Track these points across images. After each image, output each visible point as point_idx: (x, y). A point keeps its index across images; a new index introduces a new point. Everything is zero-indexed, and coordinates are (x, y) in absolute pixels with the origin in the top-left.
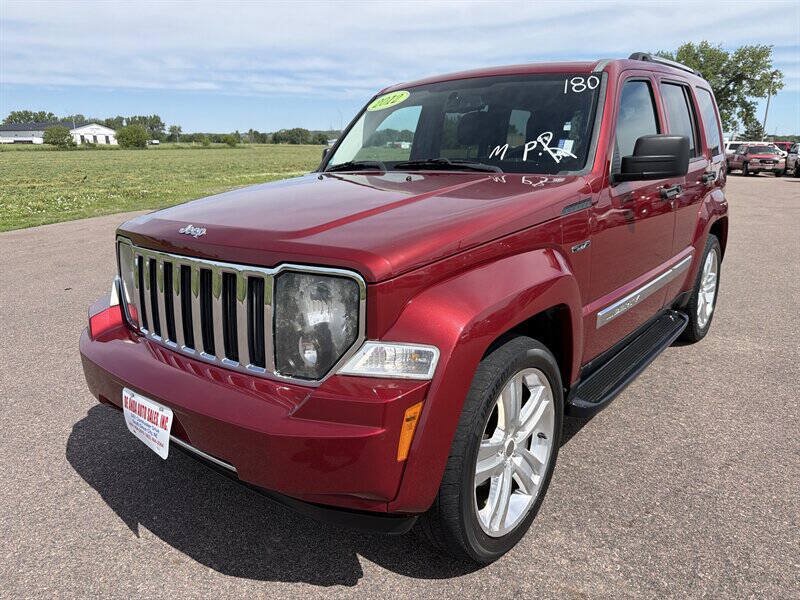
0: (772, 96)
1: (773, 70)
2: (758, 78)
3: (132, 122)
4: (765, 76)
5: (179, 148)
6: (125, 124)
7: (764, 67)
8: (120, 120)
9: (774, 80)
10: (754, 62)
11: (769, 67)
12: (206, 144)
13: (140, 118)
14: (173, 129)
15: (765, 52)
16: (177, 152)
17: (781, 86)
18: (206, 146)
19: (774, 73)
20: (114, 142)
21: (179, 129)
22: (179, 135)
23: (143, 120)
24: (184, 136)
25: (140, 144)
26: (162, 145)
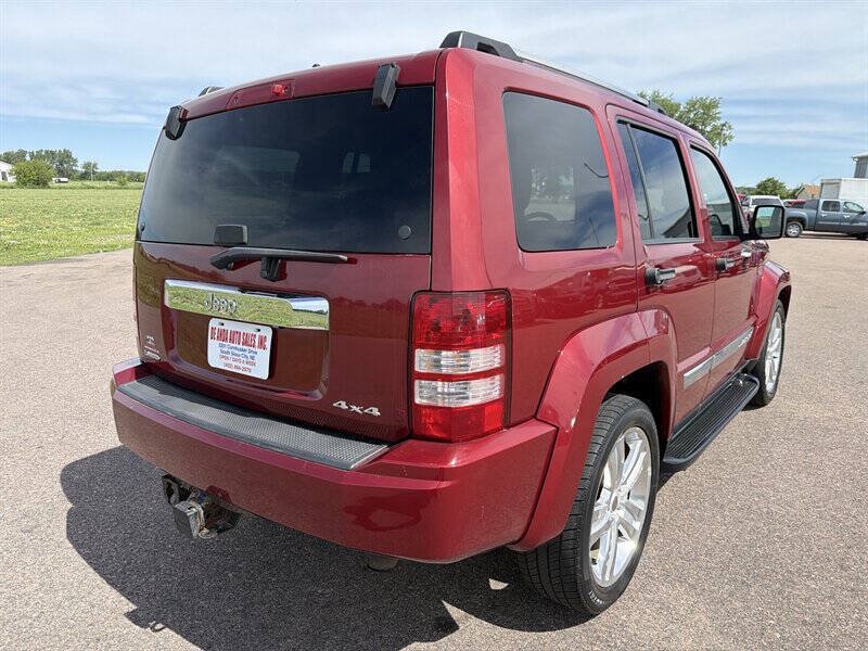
0: (723, 148)
1: (722, 122)
2: (708, 129)
3: (37, 156)
4: (715, 128)
5: (89, 188)
6: (28, 158)
7: (713, 119)
8: (22, 154)
9: (724, 132)
10: (704, 113)
11: (719, 119)
12: (122, 184)
13: (46, 152)
14: (87, 166)
15: (714, 104)
16: (87, 192)
17: (731, 137)
18: (122, 185)
19: (724, 125)
20: (11, 180)
21: (95, 166)
22: (94, 172)
23: (51, 155)
24: (101, 173)
25: (41, 183)
26: (71, 184)
